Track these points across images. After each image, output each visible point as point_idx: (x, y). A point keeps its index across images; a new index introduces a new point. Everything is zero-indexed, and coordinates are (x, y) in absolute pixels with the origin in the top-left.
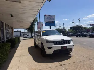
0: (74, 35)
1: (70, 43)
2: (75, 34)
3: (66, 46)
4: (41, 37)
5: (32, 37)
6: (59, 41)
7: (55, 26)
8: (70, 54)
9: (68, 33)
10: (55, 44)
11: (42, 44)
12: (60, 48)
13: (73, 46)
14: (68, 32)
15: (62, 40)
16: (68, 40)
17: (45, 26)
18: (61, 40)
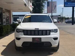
18: (34, 29)
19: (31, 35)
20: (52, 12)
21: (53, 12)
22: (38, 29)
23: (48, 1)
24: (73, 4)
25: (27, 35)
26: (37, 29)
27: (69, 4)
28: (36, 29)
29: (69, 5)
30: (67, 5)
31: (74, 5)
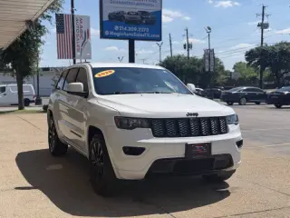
0: (265, 95)
1: (226, 131)
2: (269, 91)
3: (208, 145)
4: (91, 101)
5: (23, 103)
6: (176, 121)
7: (160, 39)
8: (227, 186)
9: (231, 82)
10: (156, 135)
11: (95, 133)
12: (181, 153)
13: (240, 143)
14: (230, 79)
15: (189, 114)
16: (218, 119)
17: (103, 36)
18: (185, 116)
19: (178, 135)
20: (74, 56)
21: (78, 54)
22: (196, 114)
23: (60, 13)
24: (130, 29)
25: (165, 135)
26: (194, 114)
27: (117, 28)
28: (191, 114)
29: (118, 31)
30: (112, 33)
31: (135, 35)
